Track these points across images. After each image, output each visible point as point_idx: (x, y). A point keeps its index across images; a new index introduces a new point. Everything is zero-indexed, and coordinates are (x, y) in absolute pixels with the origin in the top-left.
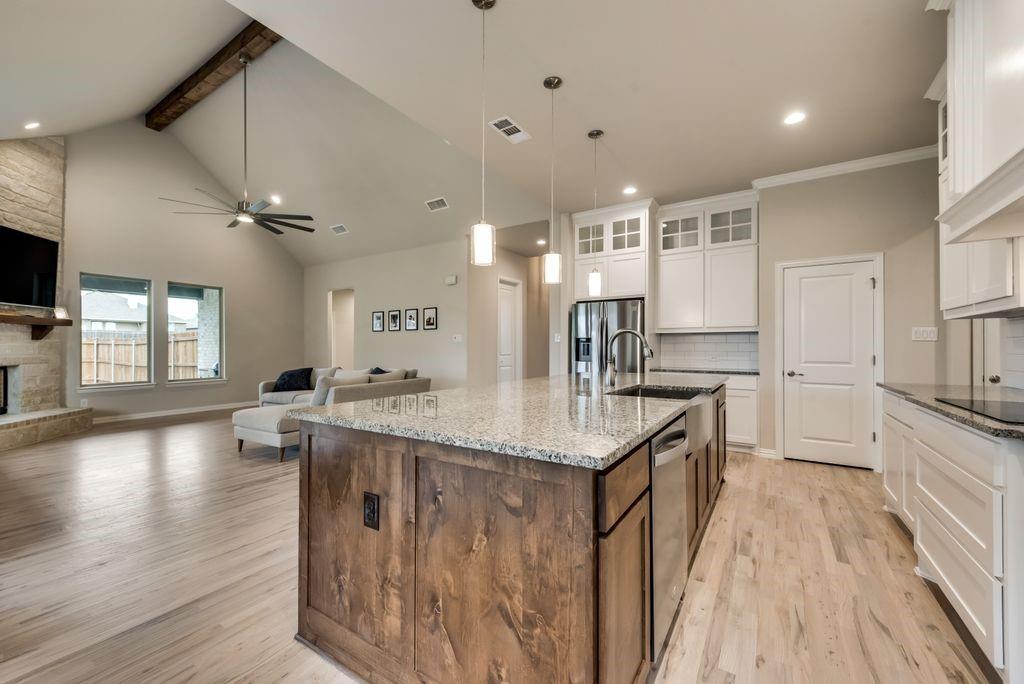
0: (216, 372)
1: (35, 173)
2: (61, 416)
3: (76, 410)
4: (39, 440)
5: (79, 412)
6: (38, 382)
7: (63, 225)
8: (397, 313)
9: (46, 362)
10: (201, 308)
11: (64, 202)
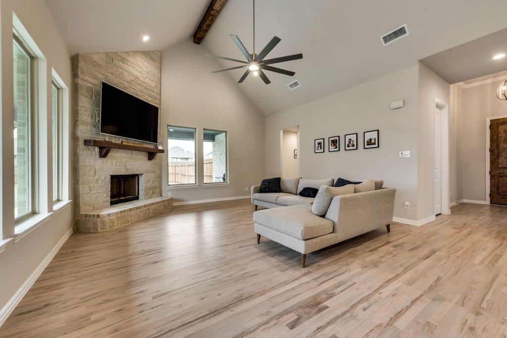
0: (224, 179)
1: (148, 70)
2: (160, 202)
3: (166, 199)
4: (150, 216)
5: (167, 200)
6: (151, 183)
7: (160, 100)
8: (337, 138)
9: (154, 172)
10: (214, 146)
11: (161, 87)
